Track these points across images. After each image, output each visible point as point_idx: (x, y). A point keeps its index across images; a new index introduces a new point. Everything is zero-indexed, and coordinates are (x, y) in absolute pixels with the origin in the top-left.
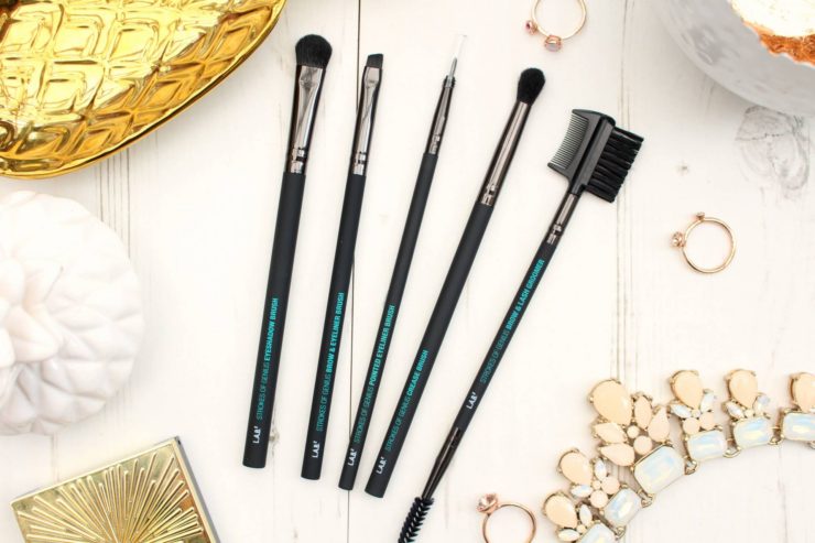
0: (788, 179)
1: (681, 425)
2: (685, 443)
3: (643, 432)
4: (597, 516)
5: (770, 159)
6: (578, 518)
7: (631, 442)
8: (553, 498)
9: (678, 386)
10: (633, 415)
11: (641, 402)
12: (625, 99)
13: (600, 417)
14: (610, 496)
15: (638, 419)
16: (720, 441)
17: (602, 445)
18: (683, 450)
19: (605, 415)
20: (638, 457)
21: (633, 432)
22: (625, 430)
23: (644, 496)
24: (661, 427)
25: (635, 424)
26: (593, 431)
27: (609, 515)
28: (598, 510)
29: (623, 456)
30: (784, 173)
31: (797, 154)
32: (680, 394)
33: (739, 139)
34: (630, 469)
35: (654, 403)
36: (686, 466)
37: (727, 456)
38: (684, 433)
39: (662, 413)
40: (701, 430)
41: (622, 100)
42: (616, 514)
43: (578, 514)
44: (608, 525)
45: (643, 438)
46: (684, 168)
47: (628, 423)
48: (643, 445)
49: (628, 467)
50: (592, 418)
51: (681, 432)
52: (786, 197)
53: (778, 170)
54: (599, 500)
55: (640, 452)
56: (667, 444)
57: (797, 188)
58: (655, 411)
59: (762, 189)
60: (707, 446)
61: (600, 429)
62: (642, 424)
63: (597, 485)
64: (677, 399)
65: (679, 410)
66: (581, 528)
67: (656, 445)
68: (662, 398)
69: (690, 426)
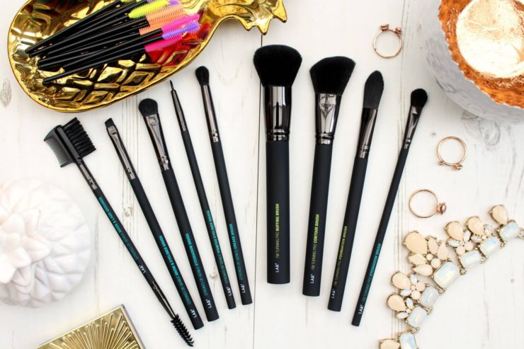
0: (489, 140)
1: (455, 251)
2: (459, 260)
3: (435, 256)
4: (416, 303)
5: (480, 129)
6: (406, 305)
7: (429, 262)
8: (392, 297)
9: (449, 231)
10: (428, 248)
11: (431, 241)
12: (403, 97)
13: (411, 252)
14: (421, 292)
15: (431, 250)
16: (477, 255)
17: (414, 266)
18: (458, 263)
19: (413, 251)
20: (434, 270)
21: (429, 257)
22: (425, 257)
23: (440, 289)
24: (444, 252)
25: (430, 253)
26: (408, 260)
27: (423, 302)
28: (416, 300)
29: (427, 270)
30: (487, 137)
31: (494, 126)
32: (452, 235)
33: (463, 118)
34: (431, 277)
35: (438, 240)
36: (460, 271)
37: (482, 262)
38: (458, 255)
39: (443, 245)
40: (466, 251)
41: (401, 98)
42: (426, 301)
43: (406, 303)
44: (422, 307)
45: (435, 259)
46: (434, 134)
47: (426, 253)
48: (436, 263)
49: (430, 276)
50: (406, 253)
51: (455, 255)
52: (488, 150)
53: (484, 136)
54: (416, 295)
55: (435, 267)
56: (448, 260)
57: (493, 145)
58: (439, 244)
59: (475, 145)
60: (471, 259)
61: (412, 259)
62: (433, 252)
63: (413, 288)
64: (451, 237)
65: (452, 243)
66: (408, 311)
67: (443, 262)
68: (442, 237)
69: (460, 251)
